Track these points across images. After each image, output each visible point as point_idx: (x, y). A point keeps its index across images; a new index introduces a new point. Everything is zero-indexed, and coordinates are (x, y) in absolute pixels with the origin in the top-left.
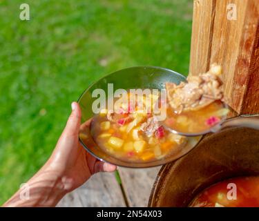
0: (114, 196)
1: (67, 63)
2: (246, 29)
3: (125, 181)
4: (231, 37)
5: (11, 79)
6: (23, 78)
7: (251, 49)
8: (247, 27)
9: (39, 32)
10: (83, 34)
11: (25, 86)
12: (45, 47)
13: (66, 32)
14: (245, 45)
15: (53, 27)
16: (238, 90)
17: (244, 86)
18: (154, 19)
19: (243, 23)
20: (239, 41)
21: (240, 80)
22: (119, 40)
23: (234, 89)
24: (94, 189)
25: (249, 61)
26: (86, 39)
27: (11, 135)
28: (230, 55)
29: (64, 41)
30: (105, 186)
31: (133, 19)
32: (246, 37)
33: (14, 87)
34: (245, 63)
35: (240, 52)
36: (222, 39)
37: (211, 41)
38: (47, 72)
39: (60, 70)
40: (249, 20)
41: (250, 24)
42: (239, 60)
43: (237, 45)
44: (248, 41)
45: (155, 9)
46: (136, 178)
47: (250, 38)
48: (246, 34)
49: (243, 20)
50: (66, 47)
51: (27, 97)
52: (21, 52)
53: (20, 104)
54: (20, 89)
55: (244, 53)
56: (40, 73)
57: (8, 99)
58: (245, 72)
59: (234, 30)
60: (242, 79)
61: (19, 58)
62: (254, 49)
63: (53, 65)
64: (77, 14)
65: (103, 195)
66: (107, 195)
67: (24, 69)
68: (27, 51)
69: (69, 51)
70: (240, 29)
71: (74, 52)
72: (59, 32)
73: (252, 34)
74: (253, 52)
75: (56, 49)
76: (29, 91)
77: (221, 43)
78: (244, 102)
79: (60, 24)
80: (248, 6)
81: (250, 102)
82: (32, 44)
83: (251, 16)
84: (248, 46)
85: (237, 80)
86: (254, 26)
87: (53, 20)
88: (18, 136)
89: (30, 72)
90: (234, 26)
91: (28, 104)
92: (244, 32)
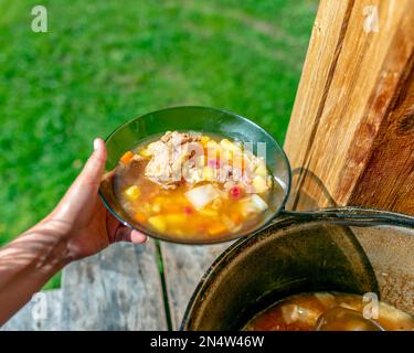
0: (149, 286)
1: (121, 102)
2: (382, 78)
3: (169, 271)
4: (357, 88)
5: (39, 112)
6: (56, 112)
7: (384, 110)
8: (385, 75)
9: (88, 52)
10: (150, 66)
11: (58, 125)
12: (93, 74)
13: (127, 59)
14: (376, 102)
15: (109, 48)
16: (352, 169)
17: (362, 165)
18: (255, 60)
19: (380, 68)
20: (368, 96)
21: (357, 154)
22: (200, 82)
23: (346, 167)
24: (124, 273)
25: (377, 129)
26: (153, 73)
27: (29, 186)
28: (351, 116)
29: (122, 72)
30: (140, 272)
31: (225, 56)
32: (381, 90)
33: (42, 122)
34: (370, 129)
35: (366, 113)
36: (344, 90)
37: (326, 92)
38: (91, 110)
39: (109, 110)
40: (390, 66)
41: (389, 71)
42: (362, 124)
43: (364, 101)
44: (381, 96)
45: (259, 47)
46: (185, 269)
47: (386, 93)
48: (380, 87)
49: (380, 63)
50: (122, 79)
51: (58, 139)
52: (58, 76)
53: (48, 148)
54: (50, 127)
55: (371, 115)
56: (82, 110)
57: (32, 139)
58: (367, 143)
59: (364, 78)
60: (361, 153)
61: (55, 84)
62: (388, 111)
63: (101, 101)
64: (146, 35)
65: (135, 282)
66: (140, 284)
67: (59, 100)
68: (68, 76)
69: (126, 86)
70: (373, 77)
71: (133, 90)
72: (117, 56)
73: (390, 88)
74: (386, 116)
75: (108, 80)
76: (62, 131)
77: (341, 96)
78: (356, 189)
79: (119, 46)
80: (393, 43)
81: (365, 190)
82: (75, 68)
83: (395, 59)
84: (379, 105)
85: (354, 155)
86: (396, 75)
87: (111, 38)
88: (39, 190)
89: (68, 106)
90: (366, 71)
91: (58, 149)
92: (378, 82)
